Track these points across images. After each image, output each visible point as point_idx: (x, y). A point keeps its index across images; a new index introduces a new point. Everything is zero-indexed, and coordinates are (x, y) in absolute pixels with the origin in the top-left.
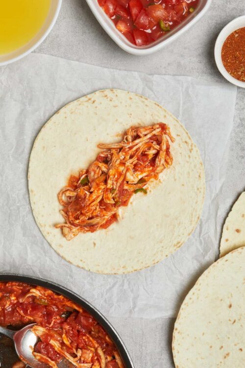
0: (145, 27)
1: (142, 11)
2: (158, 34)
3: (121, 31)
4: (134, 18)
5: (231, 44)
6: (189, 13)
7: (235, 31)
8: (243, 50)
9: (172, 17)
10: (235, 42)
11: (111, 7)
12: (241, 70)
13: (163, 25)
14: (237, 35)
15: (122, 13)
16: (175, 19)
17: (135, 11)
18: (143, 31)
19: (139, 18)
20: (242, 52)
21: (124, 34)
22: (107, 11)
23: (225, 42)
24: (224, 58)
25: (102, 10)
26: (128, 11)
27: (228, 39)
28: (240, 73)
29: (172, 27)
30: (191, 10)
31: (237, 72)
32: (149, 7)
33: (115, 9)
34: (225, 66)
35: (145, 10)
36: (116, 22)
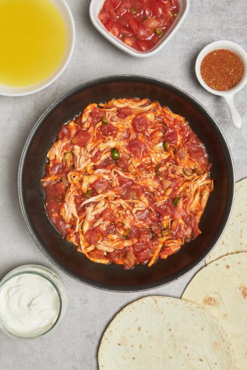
0: (145, 37)
1: (140, 25)
2: (157, 38)
3: (129, 45)
4: (136, 32)
5: (210, 59)
6: (174, 17)
7: (215, 51)
8: (217, 65)
9: (163, 23)
10: (213, 58)
11: (116, 30)
12: (213, 80)
13: (158, 32)
14: (215, 54)
15: (126, 32)
16: (166, 24)
17: (135, 27)
18: (145, 40)
19: (140, 32)
20: (216, 67)
21: (131, 46)
22: (114, 33)
23: (206, 57)
24: (202, 68)
25: (111, 33)
26: (130, 29)
27: (208, 55)
28: (211, 82)
29: (165, 31)
30: (175, 15)
31: (209, 81)
32: (144, 21)
33: (120, 30)
34: (202, 74)
35: (142, 25)
36: (123, 39)
